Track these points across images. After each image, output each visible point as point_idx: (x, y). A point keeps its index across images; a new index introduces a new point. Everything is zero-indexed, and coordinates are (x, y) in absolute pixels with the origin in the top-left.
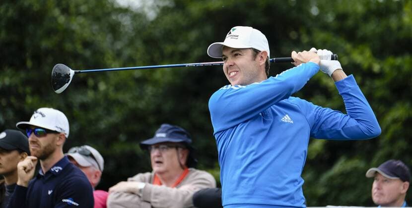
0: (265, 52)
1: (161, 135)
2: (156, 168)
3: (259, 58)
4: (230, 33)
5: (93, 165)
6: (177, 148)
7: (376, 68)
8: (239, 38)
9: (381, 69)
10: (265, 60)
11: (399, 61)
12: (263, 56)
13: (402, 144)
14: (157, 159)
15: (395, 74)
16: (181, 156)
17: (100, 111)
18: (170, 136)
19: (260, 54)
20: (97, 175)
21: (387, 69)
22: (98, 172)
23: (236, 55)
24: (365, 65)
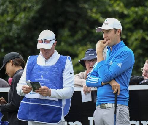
0: (120, 29)
3: (117, 32)
4: (105, 22)
7: (126, 12)
8: (109, 24)
9: (128, 13)
10: (120, 33)
11: (136, 9)
12: (119, 31)
15: (135, 15)
19: (118, 30)
21: (131, 13)
23: (108, 32)
24: (120, 11)
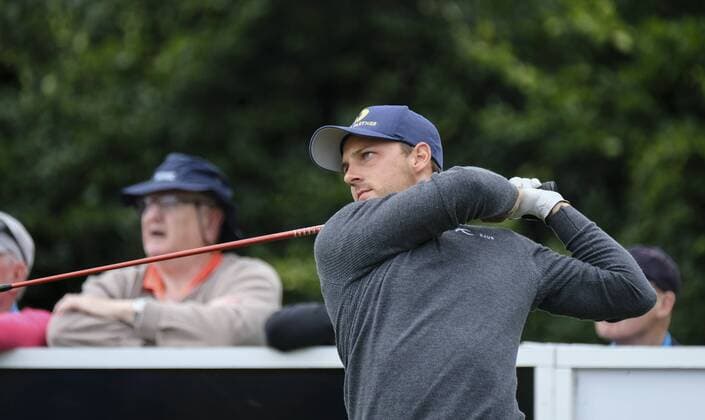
1: (165, 177)
2: (151, 246)
5: (10, 252)
6: (197, 204)
13: (680, 212)
14: (154, 227)
16: (205, 221)
17: (38, 138)
18: (184, 177)
20: (20, 273)
22: (19, 267)
